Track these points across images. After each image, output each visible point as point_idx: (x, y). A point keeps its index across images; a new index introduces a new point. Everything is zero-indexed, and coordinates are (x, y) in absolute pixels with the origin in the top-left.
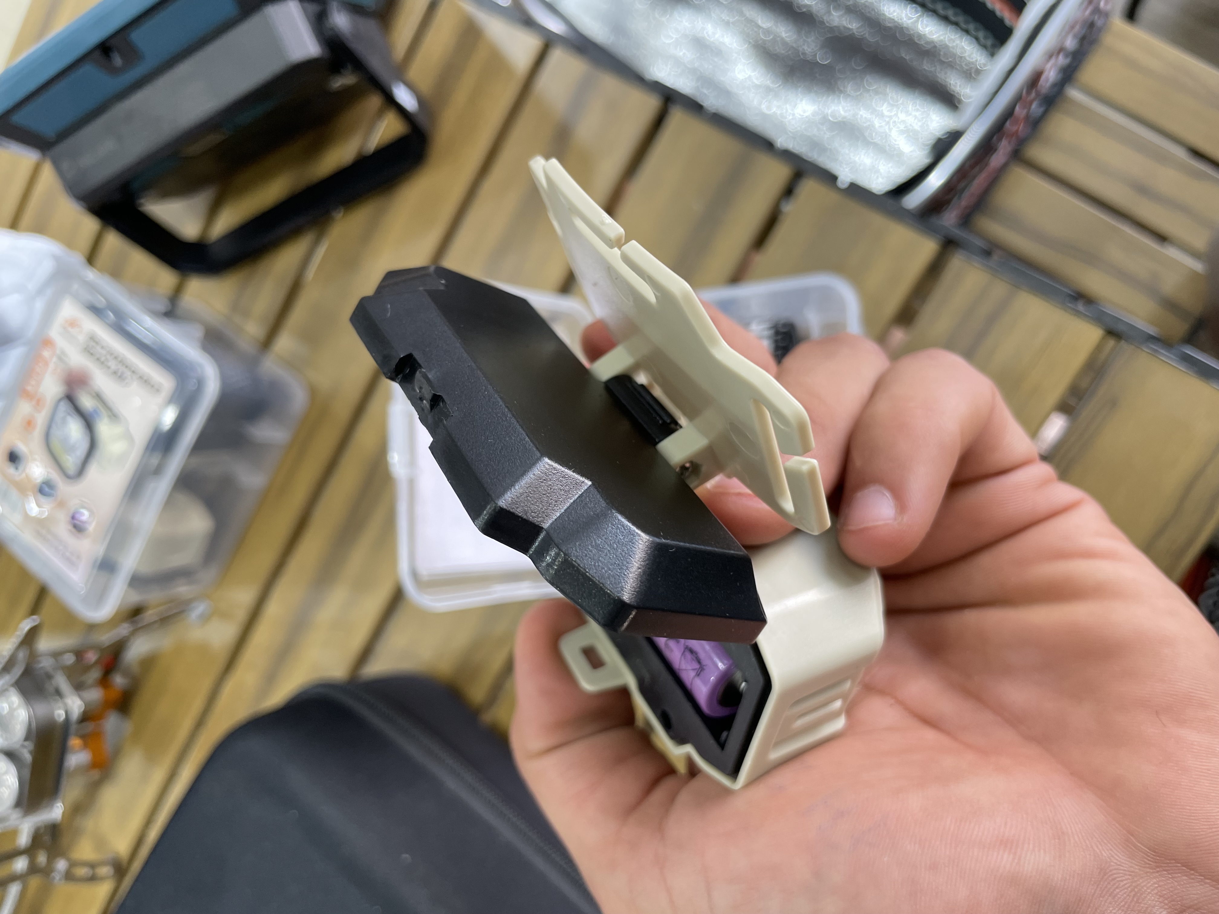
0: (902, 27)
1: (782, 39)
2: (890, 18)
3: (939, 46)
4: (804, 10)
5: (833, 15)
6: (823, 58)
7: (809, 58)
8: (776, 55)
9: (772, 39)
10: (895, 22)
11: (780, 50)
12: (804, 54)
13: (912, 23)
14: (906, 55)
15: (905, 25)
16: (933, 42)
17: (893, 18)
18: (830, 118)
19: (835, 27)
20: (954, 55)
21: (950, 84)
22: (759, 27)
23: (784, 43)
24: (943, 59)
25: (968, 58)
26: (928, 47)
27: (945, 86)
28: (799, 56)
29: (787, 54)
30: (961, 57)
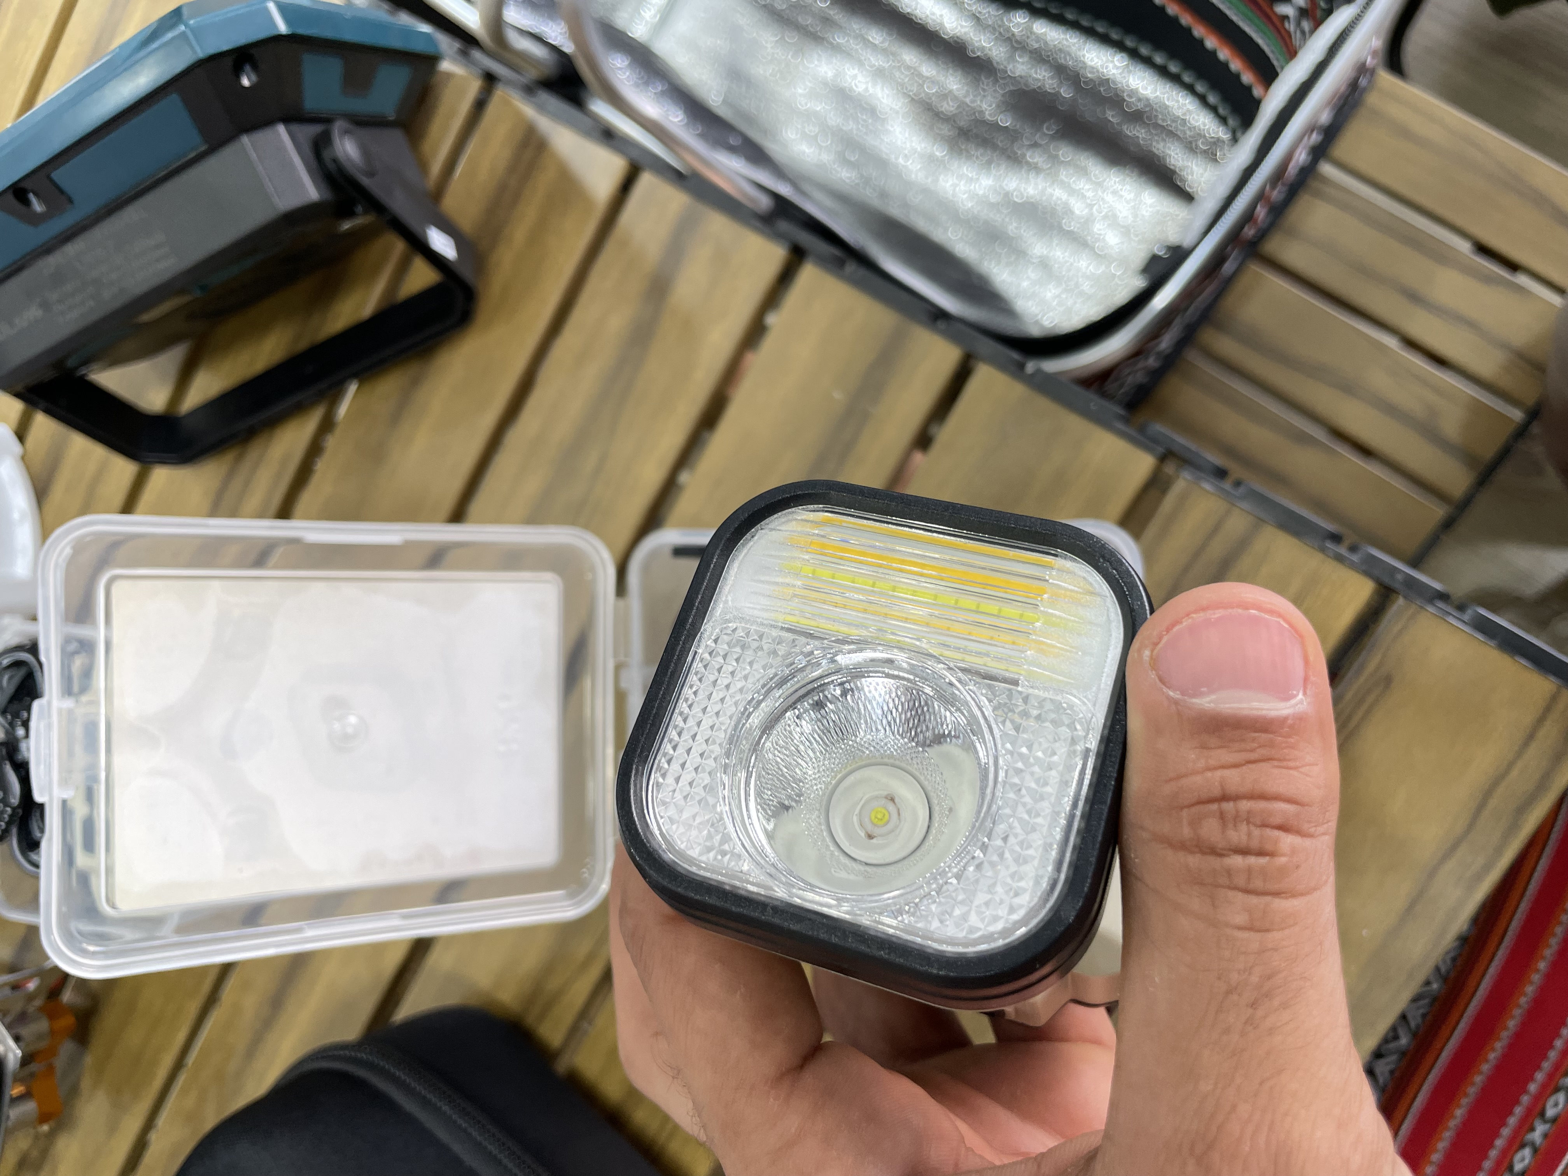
0: (1108, 80)
1: (951, 92)
2: (1093, 68)
3: (1156, 104)
4: (979, 54)
5: (1017, 61)
6: (1005, 121)
7: (988, 117)
8: (942, 112)
9: (937, 92)
10: (1098, 71)
11: (948, 107)
12: (982, 112)
13: (1120, 74)
14: (1111, 116)
15: (1112, 77)
16: (1148, 100)
17: (1095, 66)
18: (1016, 200)
19: (1021, 77)
20: (1175, 119)
21: (1170, 156)
22: (920, 75)
23: (955, 98)
24: (1160, 122)
25: (1192, 122)
26: (1140, 106)
27: (1164, 158)
28: (974, 113)
29: (957, 112)
30: (1184, 120)
